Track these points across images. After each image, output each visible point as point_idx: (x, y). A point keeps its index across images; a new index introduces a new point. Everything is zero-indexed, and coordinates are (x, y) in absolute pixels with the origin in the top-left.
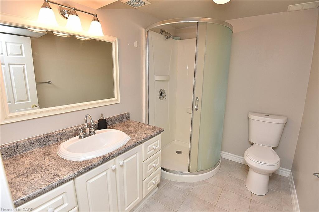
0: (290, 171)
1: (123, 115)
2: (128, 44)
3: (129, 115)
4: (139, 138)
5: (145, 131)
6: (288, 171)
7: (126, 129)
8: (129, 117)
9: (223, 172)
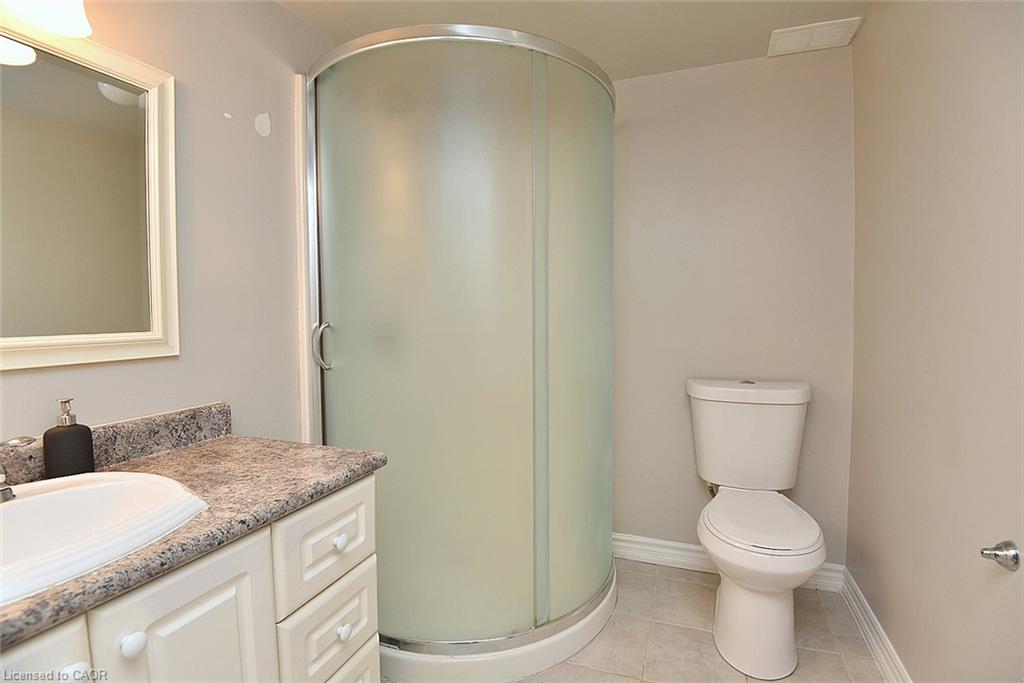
0: (843, 568)
1: (194, 415)
2: (227, 115)
3: (225, 413)
4: (254, 503)
5: (295, 470)
6: (839, 571)
7: (202, 468)
8: (228, 423)
9: (629, 611)
